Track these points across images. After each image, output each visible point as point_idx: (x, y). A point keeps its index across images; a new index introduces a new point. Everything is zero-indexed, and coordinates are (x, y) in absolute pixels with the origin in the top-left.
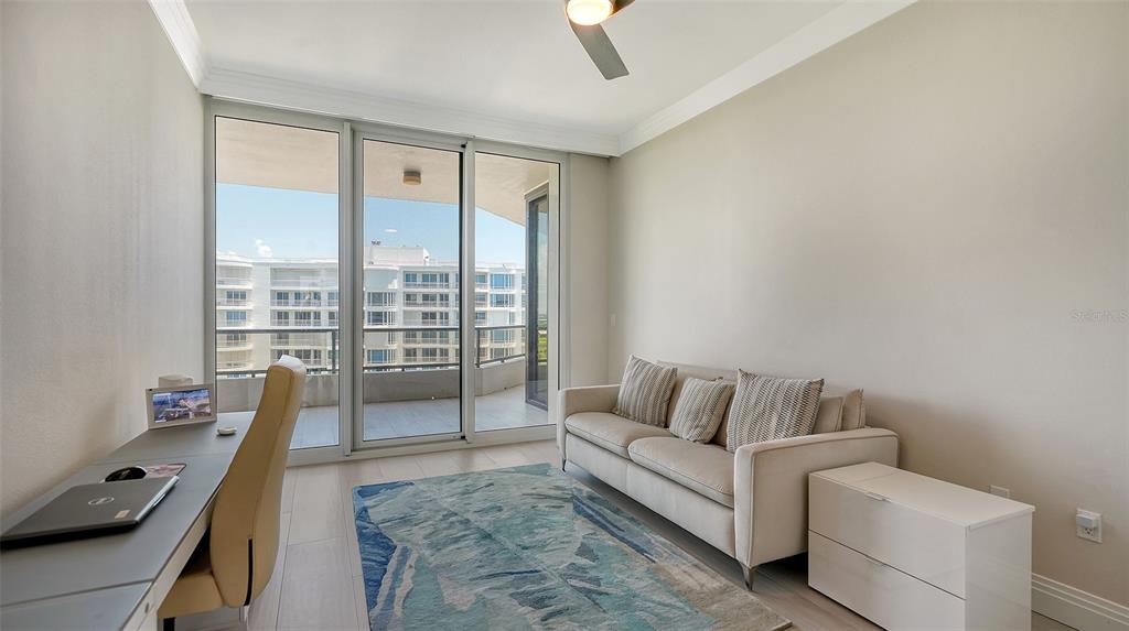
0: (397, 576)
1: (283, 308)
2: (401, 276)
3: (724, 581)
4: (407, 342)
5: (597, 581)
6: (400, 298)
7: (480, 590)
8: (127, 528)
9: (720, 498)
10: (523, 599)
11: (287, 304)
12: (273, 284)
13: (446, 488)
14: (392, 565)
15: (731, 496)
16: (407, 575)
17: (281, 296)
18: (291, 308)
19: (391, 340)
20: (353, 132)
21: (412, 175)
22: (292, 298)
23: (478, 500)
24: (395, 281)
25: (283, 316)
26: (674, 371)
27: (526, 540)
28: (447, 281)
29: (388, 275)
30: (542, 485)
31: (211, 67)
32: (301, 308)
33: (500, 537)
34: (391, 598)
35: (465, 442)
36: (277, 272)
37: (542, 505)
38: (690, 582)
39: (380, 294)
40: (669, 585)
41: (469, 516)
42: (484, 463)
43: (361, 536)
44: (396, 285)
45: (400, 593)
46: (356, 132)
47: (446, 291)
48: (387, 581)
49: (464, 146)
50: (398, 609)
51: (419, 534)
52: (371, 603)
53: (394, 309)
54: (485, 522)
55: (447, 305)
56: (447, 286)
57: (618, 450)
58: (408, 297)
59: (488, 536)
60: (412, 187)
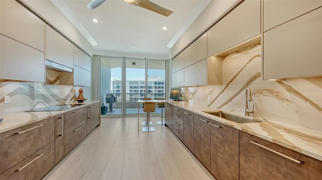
4: (155, 97)
25: (131, 91)
55: (163, 89)
58: (155, 87)
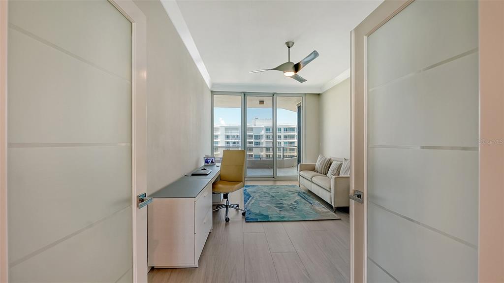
0: (251, 200)
1: (228, 140)
2: (265, 129)
3: (328, 210)
5: (296, 207)
6: (264, 137)
7: (268, 205)
8: (207, 175)
9: (328, 190)
10: (277, 207)
11: (229, 139)
12: (226, 133)
13: (267, 187)
14: (250, 199)
15: (331, 189)
16: (253, 201)
17: (228, 137)
18: (230, 140)
19: (262, 151)
20: (244, 95)
21: (262, 102)
22: (231, 137)
23: (273, 190)
24: (263, 131)
26: (330, 159)
27: (282, 198)
28: (281, 130)
29: (261, 129)
30: (291, 189)
31: (213, 85)
32: (233, 141)
33: (276, 197)
34: (249, 204)
35: (274, 178)
36: (227, 129)
37: (289, 193)
38: (320, 210)
39: (258, 136)
40: (314, 209)
41: (270, 193)
42: (279, 183)
43: (244, 194)
44: (263, 132)
45: (251, 203)
46: (245, 94)
47: (280, 134)
48: (248, 201)
49: (274, 95)
50: (250, 205)
51: (257, 195)
52: (245, 204)
53: (262, 141)
54: (273, 195)
56: (281, 133)
57: (310, 179)
59: (273, 197)
60: (262, 105)
